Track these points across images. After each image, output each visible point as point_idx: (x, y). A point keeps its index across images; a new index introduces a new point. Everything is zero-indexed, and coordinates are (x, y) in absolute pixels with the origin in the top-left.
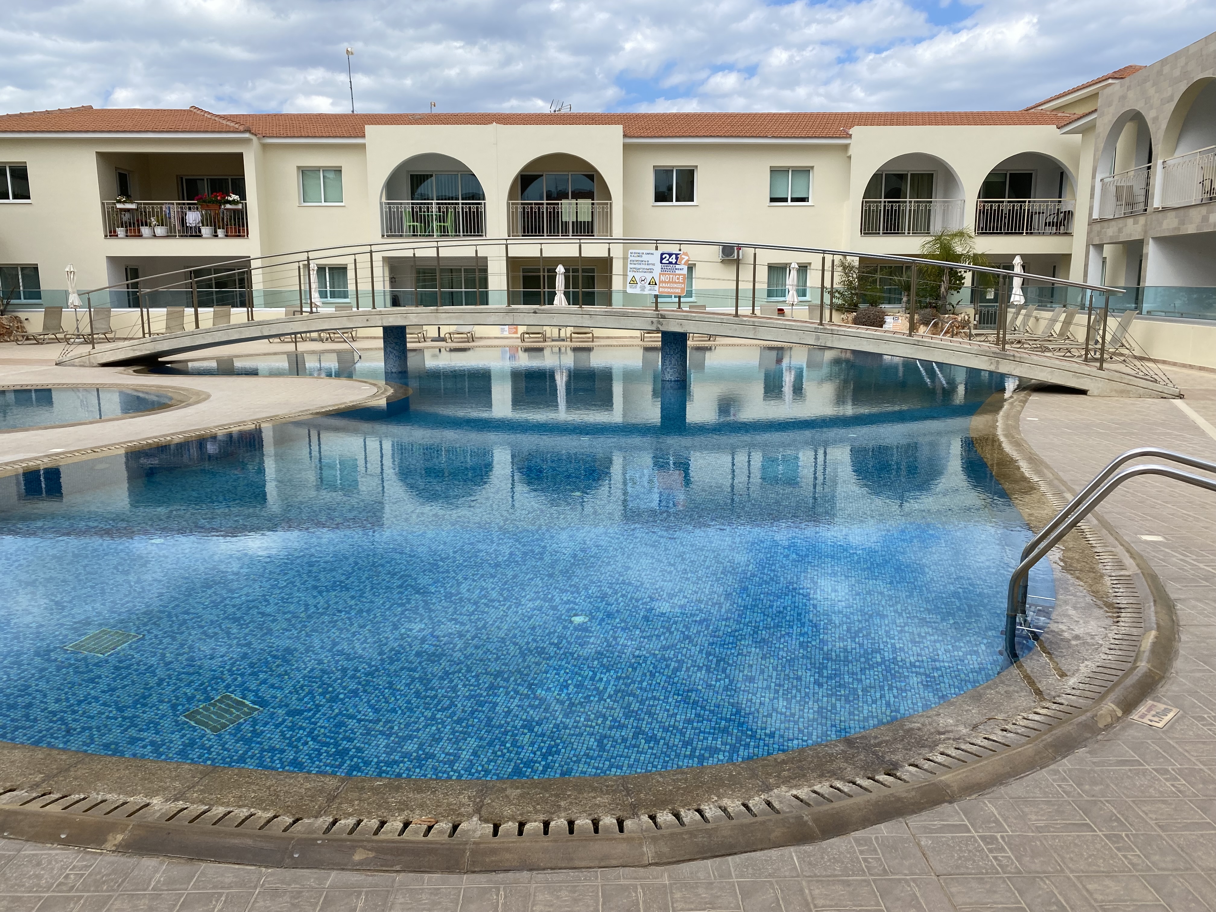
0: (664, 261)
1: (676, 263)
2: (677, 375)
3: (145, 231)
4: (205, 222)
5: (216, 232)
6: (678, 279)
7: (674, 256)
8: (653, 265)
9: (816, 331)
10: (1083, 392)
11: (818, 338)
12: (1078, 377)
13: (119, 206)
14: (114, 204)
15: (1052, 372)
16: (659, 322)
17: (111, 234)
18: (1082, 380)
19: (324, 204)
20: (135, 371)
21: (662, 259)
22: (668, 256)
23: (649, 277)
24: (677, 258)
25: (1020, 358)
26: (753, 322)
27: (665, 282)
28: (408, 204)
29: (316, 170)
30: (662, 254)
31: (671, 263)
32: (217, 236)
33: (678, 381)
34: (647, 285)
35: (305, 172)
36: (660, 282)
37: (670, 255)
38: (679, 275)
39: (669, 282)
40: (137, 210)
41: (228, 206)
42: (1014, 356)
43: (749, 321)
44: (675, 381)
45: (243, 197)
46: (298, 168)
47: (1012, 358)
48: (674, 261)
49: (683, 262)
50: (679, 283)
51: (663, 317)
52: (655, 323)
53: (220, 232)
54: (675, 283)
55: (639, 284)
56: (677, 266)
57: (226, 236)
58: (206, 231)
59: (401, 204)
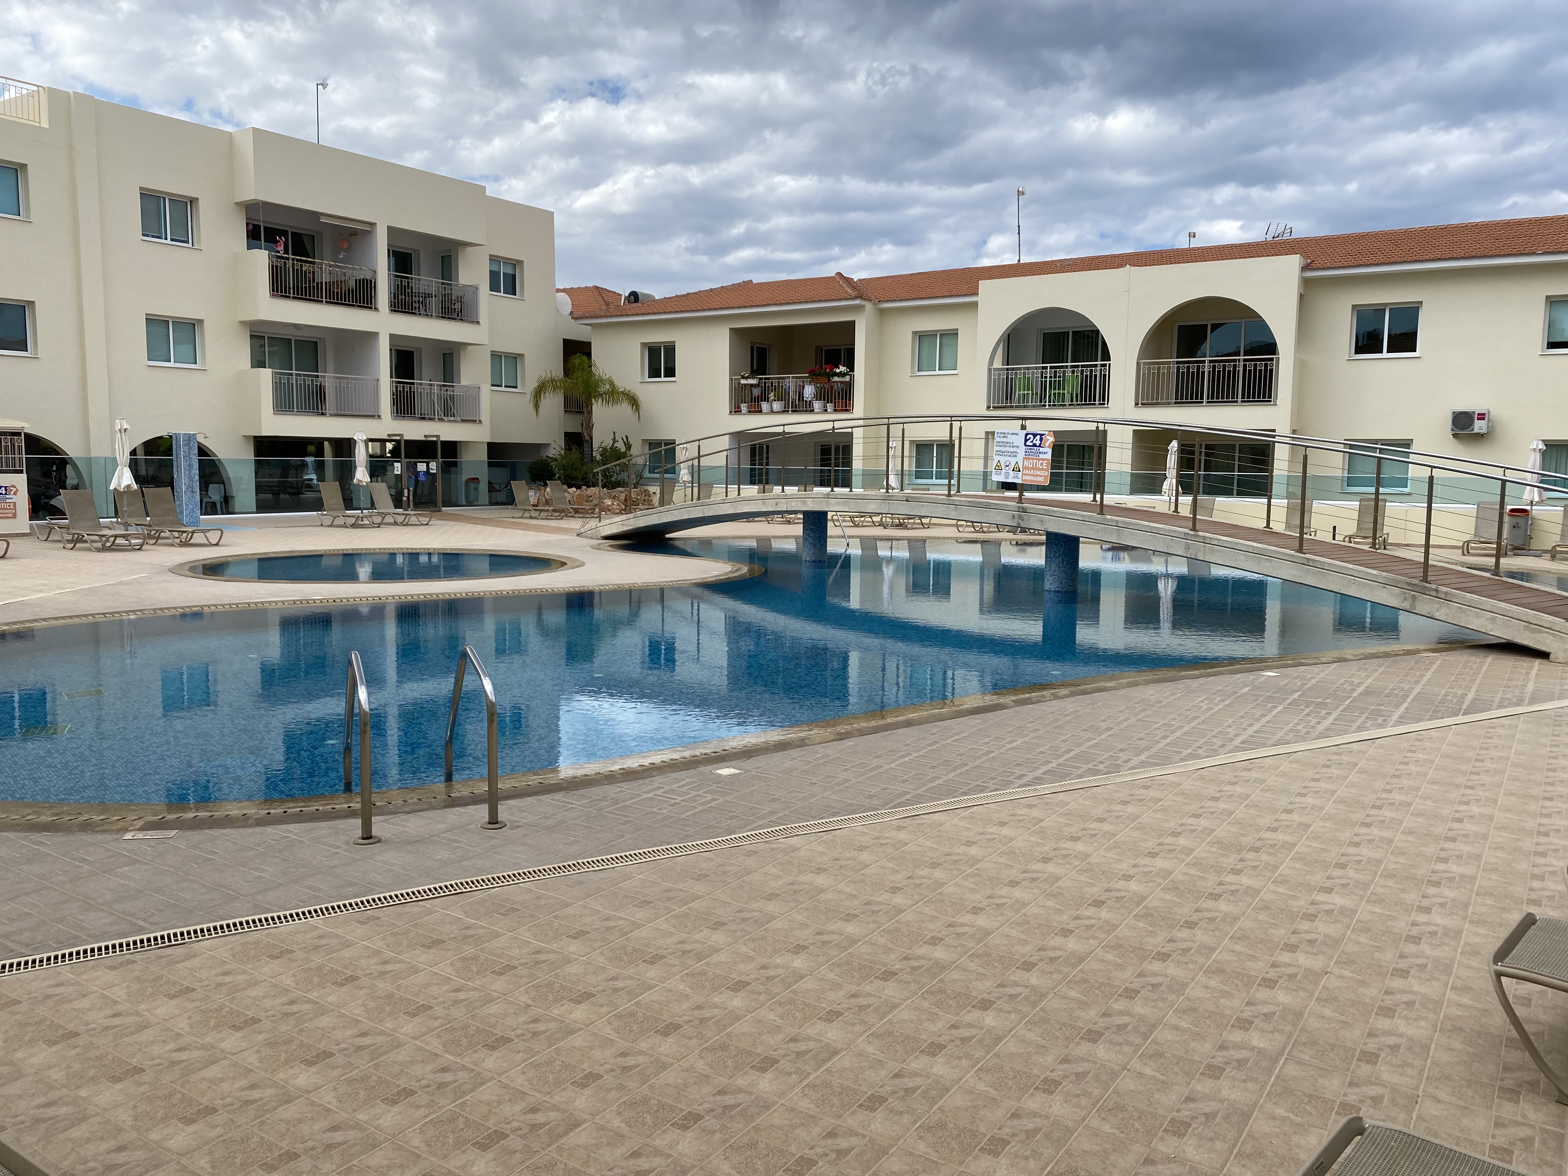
0: (1028, 443)
1: (1040, 446)
2: (1057, 584)
3: (765, 406)
4: (819, 396)
5: (825, 406)
6: (1042, 464)
7: (1038, 437)
8: (1018, 447)
9: (1186, 537)
10: (1544, 655)
11: (1188, 548)
12: (1533, 631)
13: (743, 382)
14: (739, 379)
15: (1494, 619)
16: (1020, 516)
17: (736, 410)
18: (1538, 636)
19: (938, 372)
20: (611, 546)
21: (1026, 440)
22: (1032, 437)
23: (1013, 461)
24: (1041, 440)
25: (1446, 593)
26: (1117, 522)
27: (1028, 468)
28: (1036, 368)
29: (932, 335)
30: (1027, 435)
31: (1035, 445)
32: (826, 410)
33: (1058, 592)
34: (1011, 471)
35: (921, 337)
36: (1023, 468)
37: (1035, 435)
38: (1043, 460)
39: (1032, 468)
40: (758, 385)
41: (836, 379)
42: (1436, 590)
43: (1112, 521)
44: (1055, 592)
45: (852, 368)
46: (915, 333)
47: (1434, 593)
48: (1038, 443)
49: (1047, 445)
50: (1042, 469)
51: (1024, 511)
52: (1016, 517)
53: (830, 407)
54: (1039, 469)
55: (1004, 471)
56: (1041, 450)
57: (835, 410)
58: (817, 405)
59: (1028, 368)
